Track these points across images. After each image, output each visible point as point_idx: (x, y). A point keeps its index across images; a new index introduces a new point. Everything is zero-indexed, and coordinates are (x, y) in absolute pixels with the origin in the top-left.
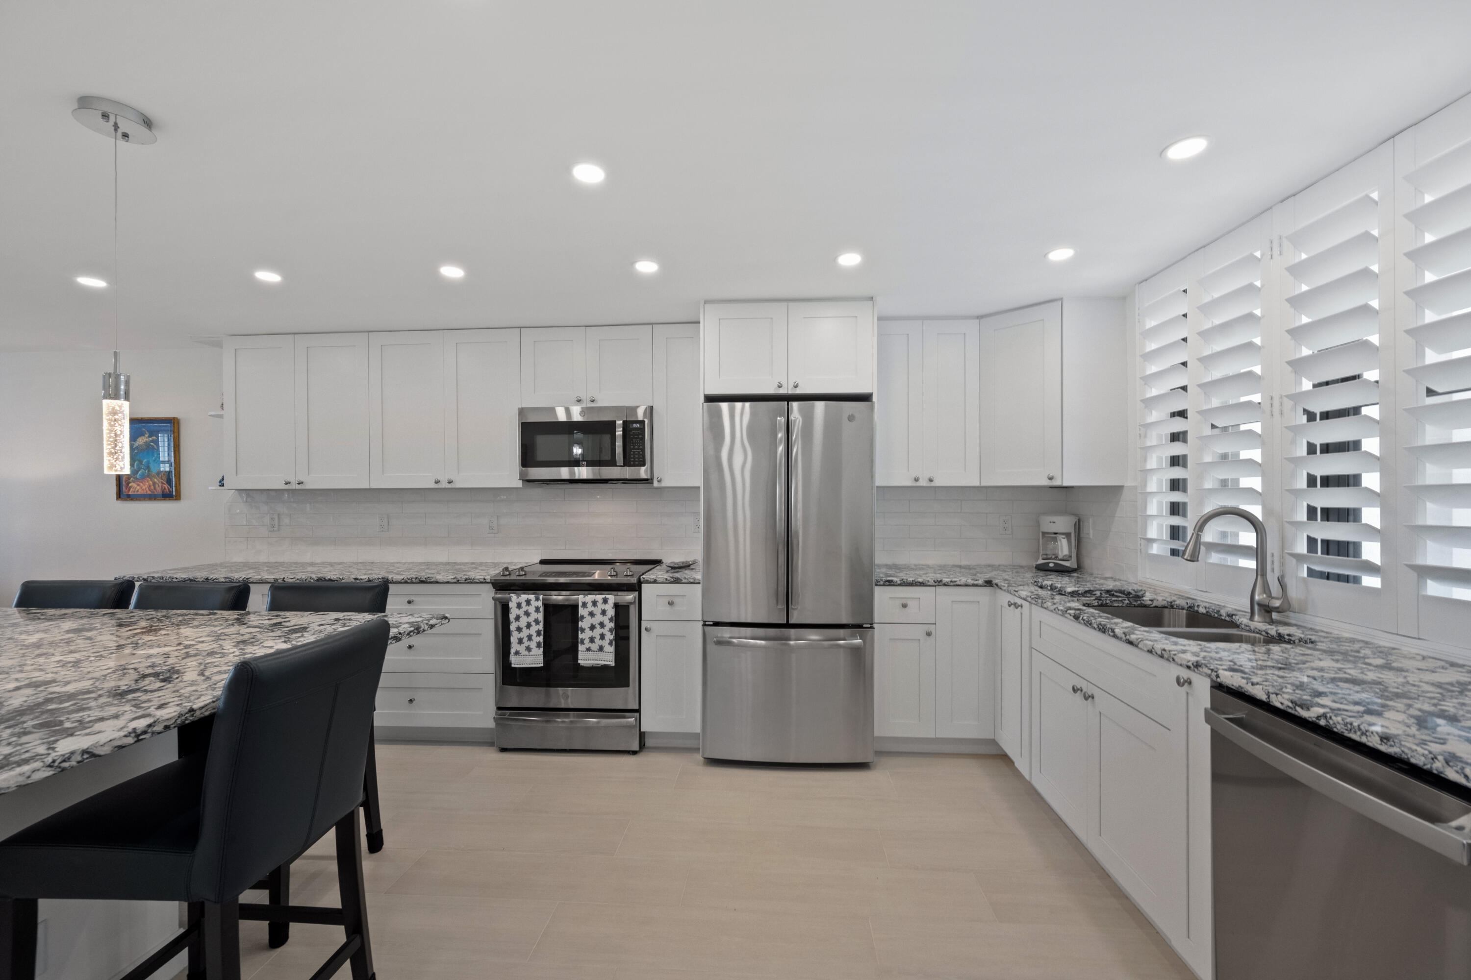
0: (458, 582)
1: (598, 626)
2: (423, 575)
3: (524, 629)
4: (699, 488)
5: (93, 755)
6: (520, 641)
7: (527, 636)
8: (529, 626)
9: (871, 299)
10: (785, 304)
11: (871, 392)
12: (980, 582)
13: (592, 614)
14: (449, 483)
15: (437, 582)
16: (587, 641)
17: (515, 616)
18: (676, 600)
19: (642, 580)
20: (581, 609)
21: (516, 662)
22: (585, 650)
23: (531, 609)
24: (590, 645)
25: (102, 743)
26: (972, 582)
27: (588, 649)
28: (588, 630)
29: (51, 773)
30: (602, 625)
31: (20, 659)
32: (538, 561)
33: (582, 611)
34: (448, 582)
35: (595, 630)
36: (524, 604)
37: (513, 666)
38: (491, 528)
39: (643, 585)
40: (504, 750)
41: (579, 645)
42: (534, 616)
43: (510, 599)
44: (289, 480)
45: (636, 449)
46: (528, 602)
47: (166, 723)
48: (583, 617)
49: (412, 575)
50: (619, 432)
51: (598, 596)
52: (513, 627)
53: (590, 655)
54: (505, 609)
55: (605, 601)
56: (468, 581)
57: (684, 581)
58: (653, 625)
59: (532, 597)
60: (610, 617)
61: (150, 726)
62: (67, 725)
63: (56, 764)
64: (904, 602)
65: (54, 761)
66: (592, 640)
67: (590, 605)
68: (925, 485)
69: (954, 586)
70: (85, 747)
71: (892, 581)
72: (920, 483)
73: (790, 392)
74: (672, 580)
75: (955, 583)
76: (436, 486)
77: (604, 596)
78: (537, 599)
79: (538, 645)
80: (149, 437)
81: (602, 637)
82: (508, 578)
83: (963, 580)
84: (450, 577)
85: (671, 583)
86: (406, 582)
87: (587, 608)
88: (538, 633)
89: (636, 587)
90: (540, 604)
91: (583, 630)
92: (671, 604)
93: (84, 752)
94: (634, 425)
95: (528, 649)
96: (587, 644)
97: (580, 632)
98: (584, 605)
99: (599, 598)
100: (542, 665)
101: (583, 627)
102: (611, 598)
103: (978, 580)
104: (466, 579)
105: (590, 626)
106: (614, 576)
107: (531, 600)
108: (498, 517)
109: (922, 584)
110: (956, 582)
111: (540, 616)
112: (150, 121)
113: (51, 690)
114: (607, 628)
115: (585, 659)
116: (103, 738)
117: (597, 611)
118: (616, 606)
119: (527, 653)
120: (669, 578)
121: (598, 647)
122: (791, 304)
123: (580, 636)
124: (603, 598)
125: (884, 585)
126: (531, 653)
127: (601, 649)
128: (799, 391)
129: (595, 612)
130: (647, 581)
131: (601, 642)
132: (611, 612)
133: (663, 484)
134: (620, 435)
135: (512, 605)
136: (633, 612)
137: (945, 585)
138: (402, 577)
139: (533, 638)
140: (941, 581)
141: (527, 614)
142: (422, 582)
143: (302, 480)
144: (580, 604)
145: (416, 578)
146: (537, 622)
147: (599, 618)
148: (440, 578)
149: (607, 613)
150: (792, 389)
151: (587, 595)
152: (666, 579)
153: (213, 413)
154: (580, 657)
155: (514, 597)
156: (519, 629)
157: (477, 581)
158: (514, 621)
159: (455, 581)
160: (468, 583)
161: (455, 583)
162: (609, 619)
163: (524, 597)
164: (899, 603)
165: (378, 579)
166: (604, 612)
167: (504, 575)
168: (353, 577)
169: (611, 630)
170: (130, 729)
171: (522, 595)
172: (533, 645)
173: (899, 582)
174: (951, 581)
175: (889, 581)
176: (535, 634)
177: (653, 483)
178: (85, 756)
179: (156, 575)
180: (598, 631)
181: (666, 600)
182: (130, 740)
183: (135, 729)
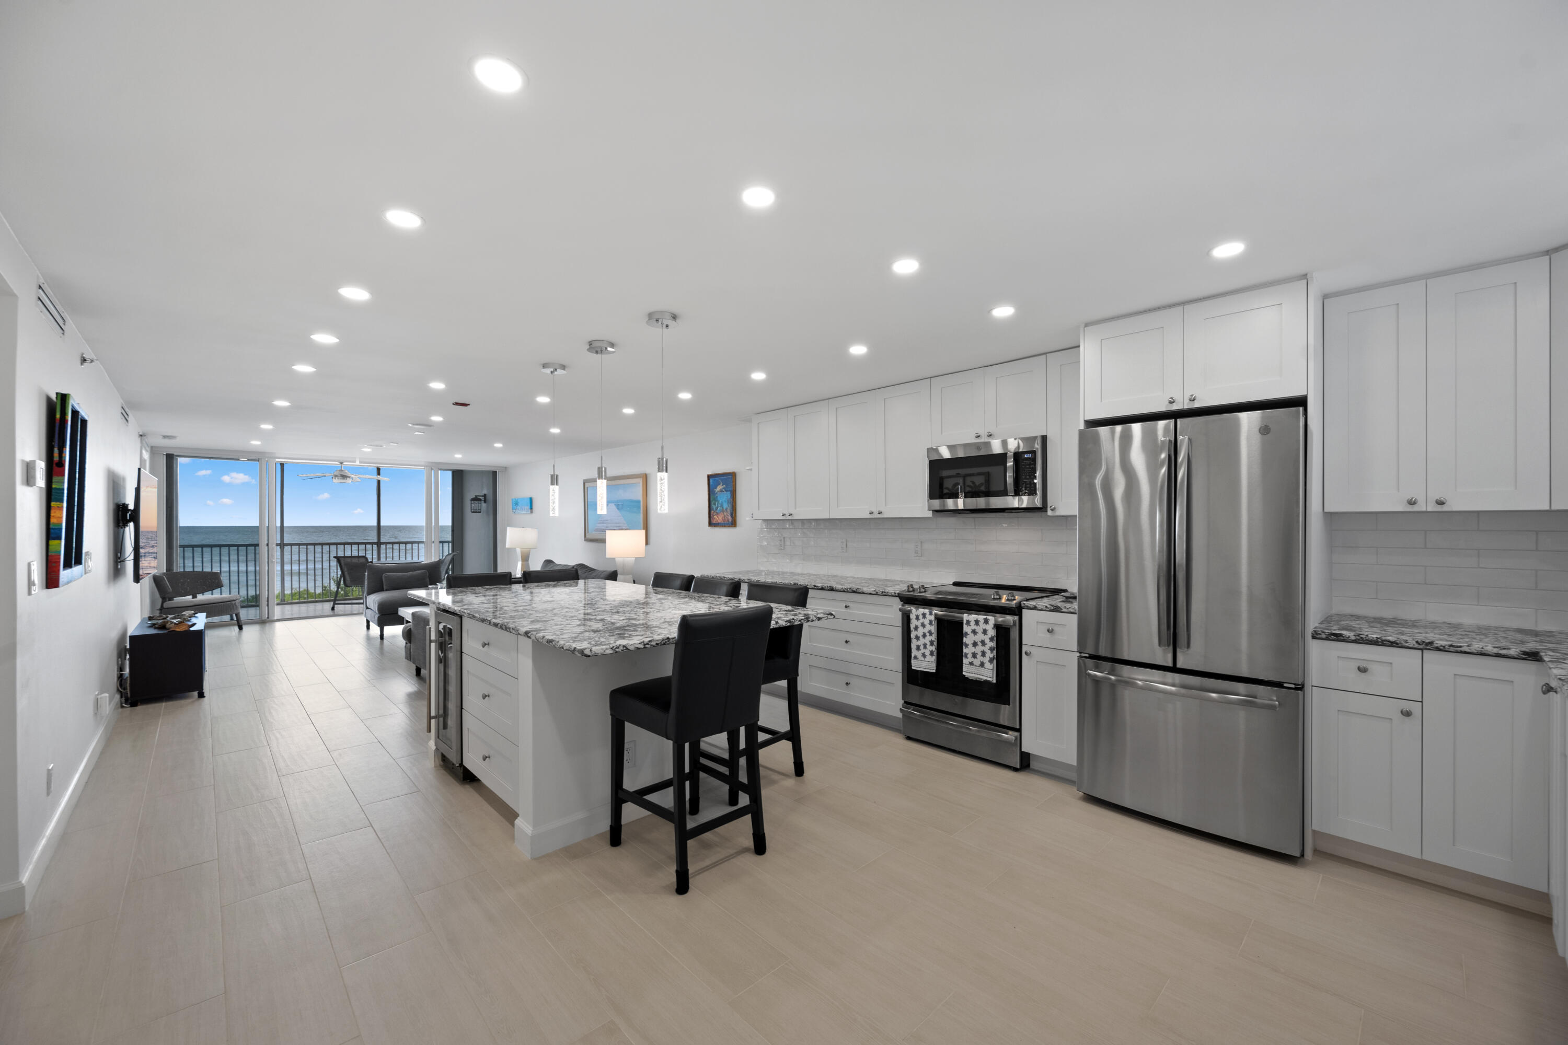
0: (877, 594)
1: (980, 644)
2: (855, 587)
3: (921, 638)
4: (1076, 516)
5: (627, 649)
6: (918, 648)
7: (923, 644)
8: (924, 636)
9: (1305, 276)
10: (1180, 308)
11: (1306, 394)
12: (1513, 652)
13: (974, 632)
14: (879, 514)
15: (863, 593)
16: (970, 656)
17: (914, 626)
18: (1056, 629)
19: (1023, 605)
20: (965, 626)
21: (916, 665)
22: (968, 663)
23: (926, 622)
24: (973, 659)
25: (630, 644)
26: (1495, 650)
27: (971, 664)
28: (970, 646)
29: (612, 652)
30: (983, 643)
31: (597, 593)
32: (952, 583)
33: (966, 629)
34: (870, 594)
35: (977, 647)
36: (921, 617)
37: (913, 668)
38: (916, 552)
39: (1024, 611)
40: (909, 738)
41: (964, 658)
42: (928, 628)
43: (910, 611)
44: (784, 513)
45: (1028, 479)
46: (924, 615)
47: (657, 642)
48: (967, 634)
49: (847, 586)
50: (1010, 463)
51: (980, 616)
52: (913, 635)
53: (972, 668)
54: (906, 619)
55: (986, 621)
56: (884, 594)
57: (1064, 610)
58: (1033, 650)
59: (927, 611)
60: (990, 636)
61: (650, 641)
62: (626, 635)
63: (614, 648)
64: (1363, 665)
65: (613, 647)
66: (974, 655)
67: (973, 623)
68: (1429, 509)
69: (1457, 652)
70: (624, 644)
71: (1341, 635)
72: (1421, 507)
73: (1186, 407)
74: (1052, 608)
75: (1459, 649)
76: (868, 516)
77: (985, 617)
78: (931, 614)
79: (932, 653)
80: (722, 485)
81: (983, 654)
82: (912, 593)
83: (1476, 646)
84: (872, 590)
85: (1051, 611)
86: (844, 591)
87: (970, 626)
88: (932, 643)
89: (1017, 611)
90: (932, 618)
91: (967, 646)
92: (1050, 631)
93: (624, 646)
94: (1026, 456)
95: (924, 655)
96: (970, 659)
97: (964, 647)
98: (968, 623)
99: (981, 618)
100: (934, 671)
101: (967, 642)
102: (992, 619)
103: (1509, 649)
104: (882, 592)
105: (973, 642)
106: (997, 599)
107: (926, 614)
108: (921, 543)
109: (1394, 644)
110: (1461, 647)
111: (933, 629)
112: (675, 315)
113: (632, 622)
114: (988, 647)
115: (969, 671)
116: (631, 642)
117: (979, 630)
118: (997, 627)
119: (923, 659)
120: (1049, 606)
121: (980, 663)
122: (1187, 307)
123: (965, 650)
124: (984, 619)
125: (1327, 639)
126: (926, 659)
127: (982, 665)
128: (1197, 405)
129: (977, 631)
130: (1027, 606)
131: (982, 659)
132: (992, 632)
133: (1058, 513)
134: (1011, 466)
135: (913, 616)
136: (1014, 634)
137: (1438, 649)
138: (843, 587)
139: (928, 646)
140: (1431, 643)
141: (923, 625)
142: (854, 592)
143: (792, 513)
144: (965, 622)
145: (850, 589)
146: (930, 633)
147: (980, 637)
148: (865, 589)
149: (988, 632)
150: (1188, 404)
151: (971, 614)
152: (1046, 607)
153: (748, 468)
154: (964, 669)
155: (913, 609)
156: (917, 638)
157: (890, 594)
158: (914, 630)
159: (875, 593)
160: (884, 595)
161: (875, 594)
162: (989, 639)
163: (921, 611)
164: (1354, 665)
165: (828, 587)
166: (985, 632)
167: (909, 591)
168: (813, 584)
169: (991, 649)
170: (642, 641)
171: (920, 609)
172: (927, 652)
173: (1353, 638)
174: (1451, 646)
175: (1335, 635)
176: (928, 644)
177: (1047, 512)
178: (625, 648)
179: (718, 575)
180: (980, 648)
181: (1045, 628)
182: (642, 646)
183: (644, 641)
